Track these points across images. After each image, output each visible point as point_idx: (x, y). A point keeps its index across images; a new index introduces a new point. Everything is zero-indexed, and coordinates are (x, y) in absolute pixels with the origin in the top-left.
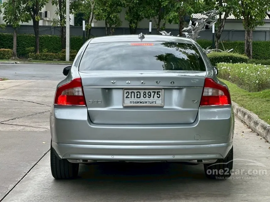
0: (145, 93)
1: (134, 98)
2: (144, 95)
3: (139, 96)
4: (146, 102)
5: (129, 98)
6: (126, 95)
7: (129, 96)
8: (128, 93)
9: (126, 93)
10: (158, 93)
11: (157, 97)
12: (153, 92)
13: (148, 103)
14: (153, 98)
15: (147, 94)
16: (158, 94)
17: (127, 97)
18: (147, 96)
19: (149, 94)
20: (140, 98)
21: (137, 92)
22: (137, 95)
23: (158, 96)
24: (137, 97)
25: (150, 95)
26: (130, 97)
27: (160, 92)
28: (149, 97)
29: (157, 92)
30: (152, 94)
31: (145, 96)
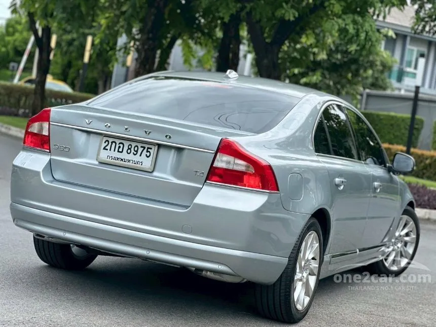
0: (130, 147)
1: (114, 151)
2: (129, 149)
3: (120, 150)
4: (129, 161)
5: (107, 150)
6: (104, 145)
7: (108, 147)
8: (107, 143)
9: (105, 142)
10: (149, 150)
11: (146, 155)
12: (142, 147)
13: (131, 162)
14: (140, 155)
15: (132, 149)
16: (147, 151)
17: (104, 149)
18: (133, 151)
19: (136, 149)
20: (122, 152)
21: (119, 144)
22: (119, 147)
23: (148, 154)
24: (118, 151)
25: (137, 151)
26: (109, 150)
27: (151, 149)
28: (135, 153)
29: (148, 148)
30: (140, 150)
31: (129, 151)
